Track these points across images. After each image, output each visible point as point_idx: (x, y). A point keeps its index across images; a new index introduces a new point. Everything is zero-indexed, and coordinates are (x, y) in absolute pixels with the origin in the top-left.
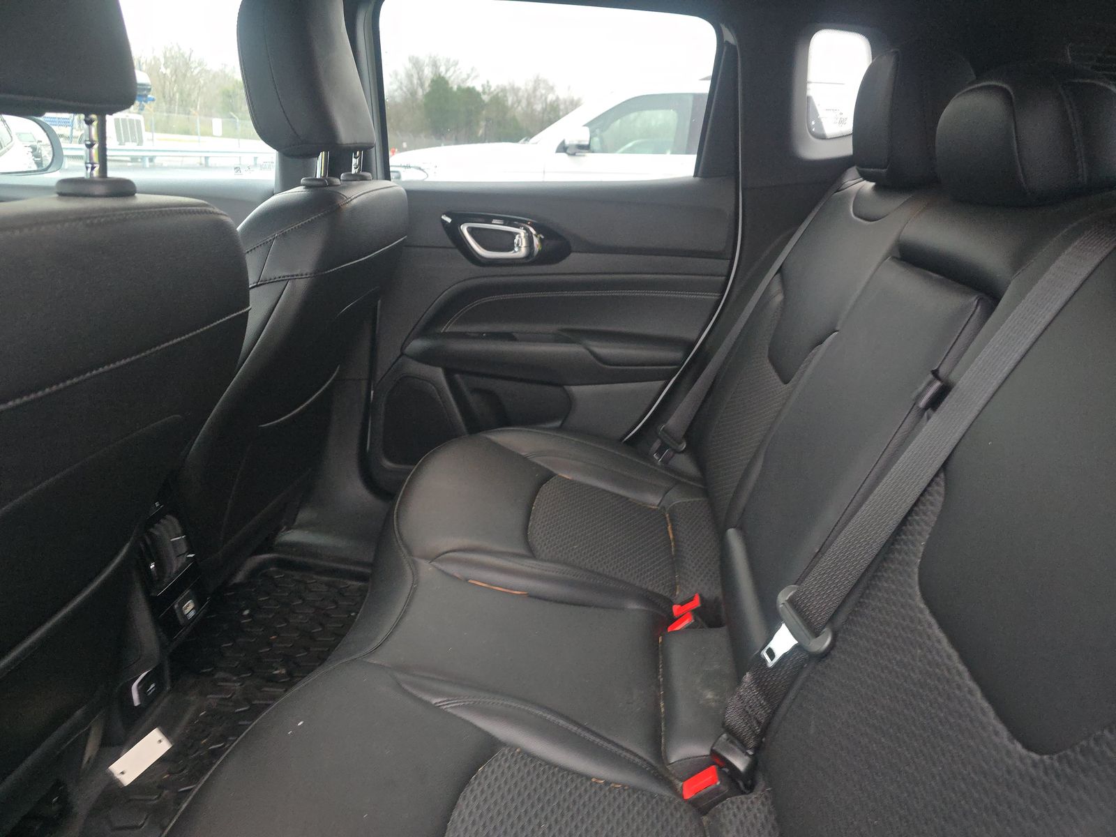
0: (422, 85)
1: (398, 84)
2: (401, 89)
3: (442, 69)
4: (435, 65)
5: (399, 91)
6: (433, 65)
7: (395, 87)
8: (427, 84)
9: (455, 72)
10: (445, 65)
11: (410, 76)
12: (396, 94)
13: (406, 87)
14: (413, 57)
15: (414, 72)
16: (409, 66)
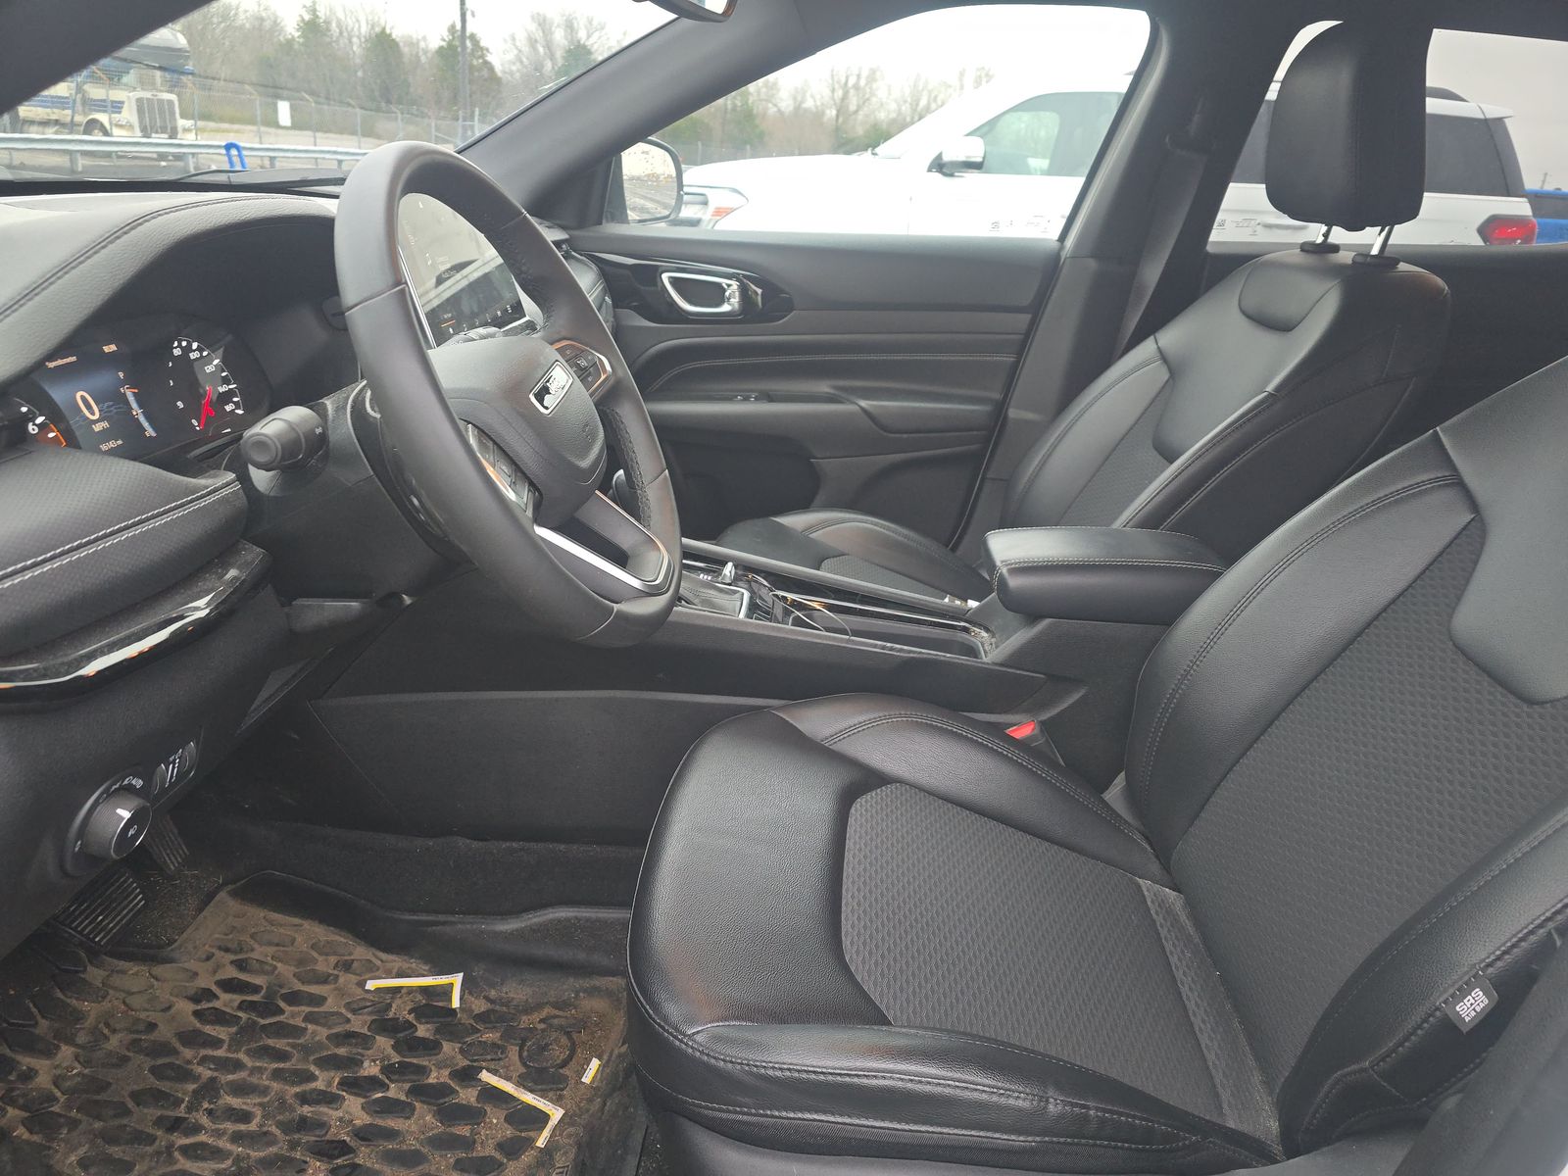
0: (552, 57)
1: (516, 52)
2: (521, 62)
3: (582, 35)
4: (570, 26)
5: (518, 64)
6: (567, 26)
7: (511, 56)
8: (559, 54)
9: (600, 38)
10: (586, 27)
11: (532, 42)
12: (514, 68)
13: (528, 58)
14: (538, 14)
15: (539, 35)
16: (533, 27)
